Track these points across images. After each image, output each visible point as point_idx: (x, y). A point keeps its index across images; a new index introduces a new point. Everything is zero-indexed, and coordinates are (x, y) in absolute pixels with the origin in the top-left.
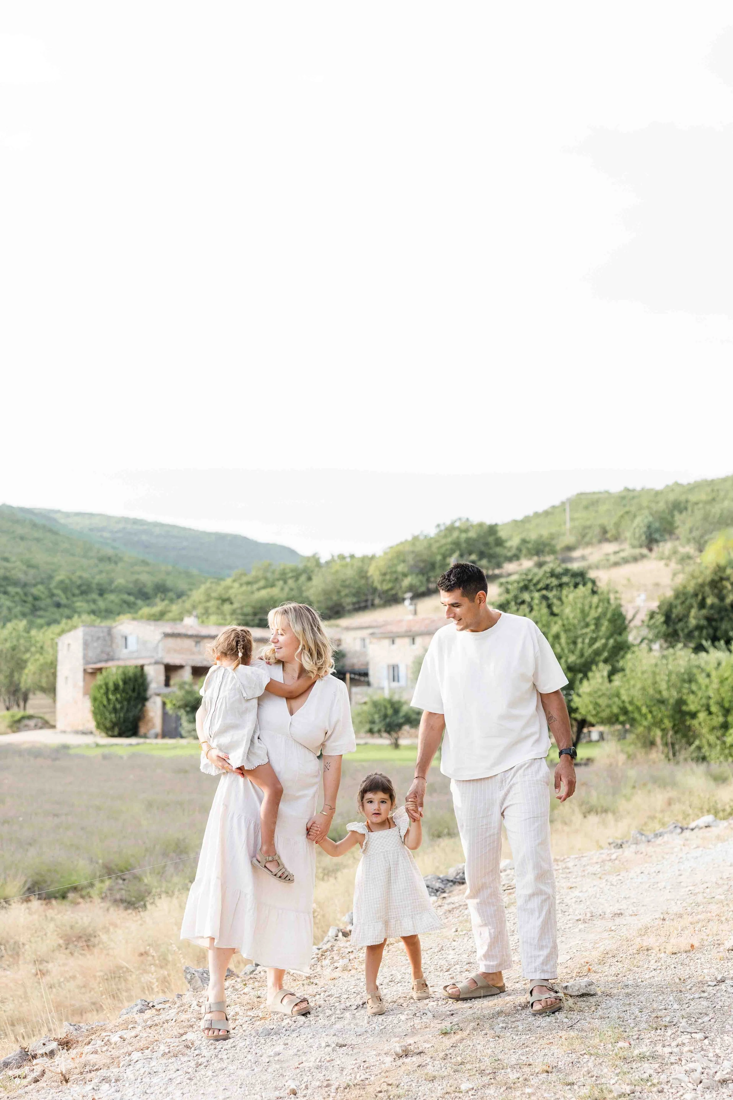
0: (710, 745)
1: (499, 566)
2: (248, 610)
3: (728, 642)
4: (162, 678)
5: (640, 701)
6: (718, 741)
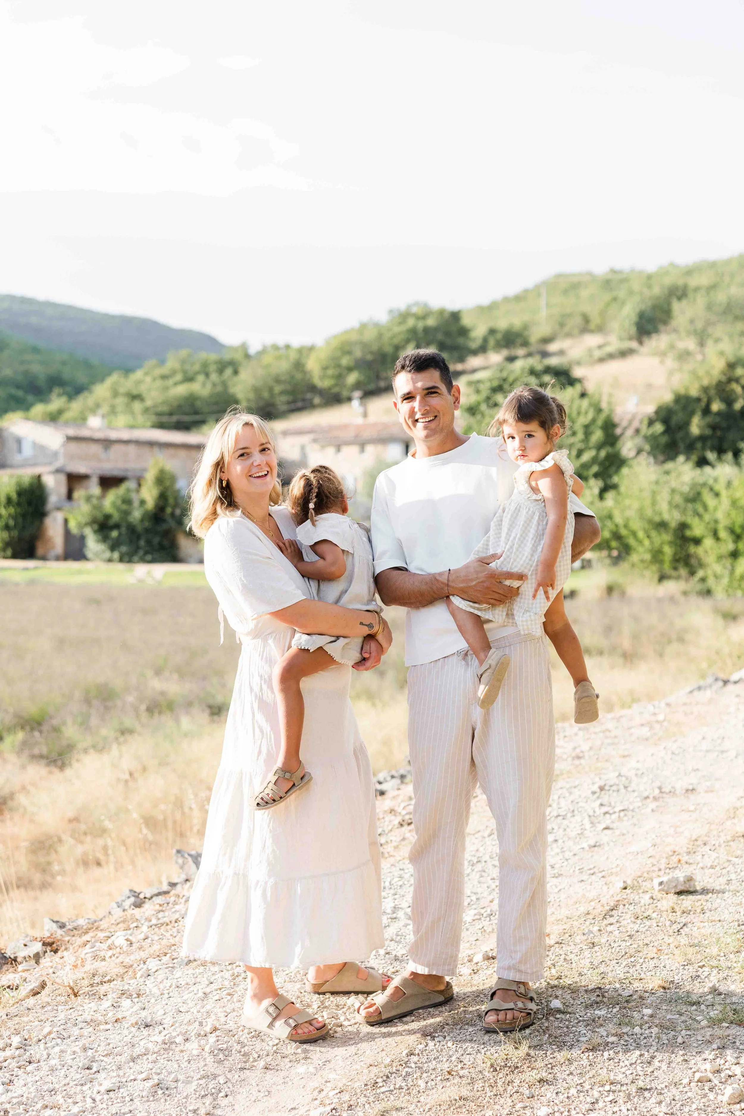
0: (716, 576)
1: (463, 359)
2: (164, 409)
3: (736, 454)
4: (63, 490)
5: (636, 525)
6: (727, 573)
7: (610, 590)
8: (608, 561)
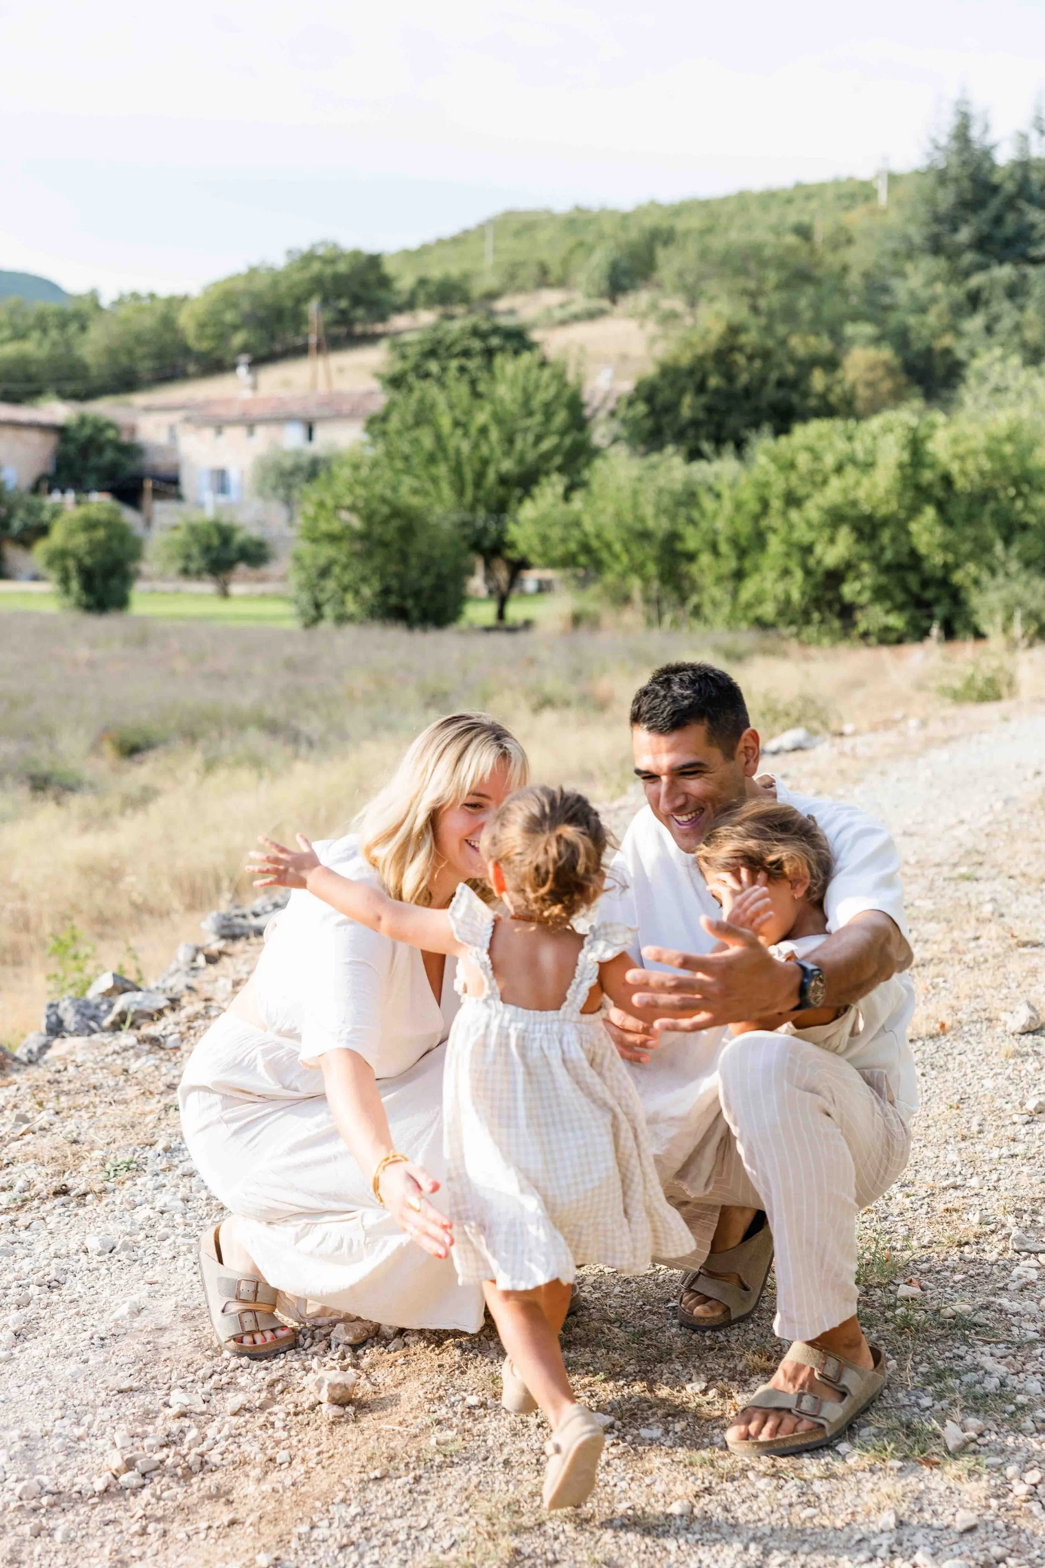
0: (715, 604)
1: (382, 318)
3: (739, 446)
5: (611, 534)
6: (727, 598)
7: (577, 619)
8: (573, 583)
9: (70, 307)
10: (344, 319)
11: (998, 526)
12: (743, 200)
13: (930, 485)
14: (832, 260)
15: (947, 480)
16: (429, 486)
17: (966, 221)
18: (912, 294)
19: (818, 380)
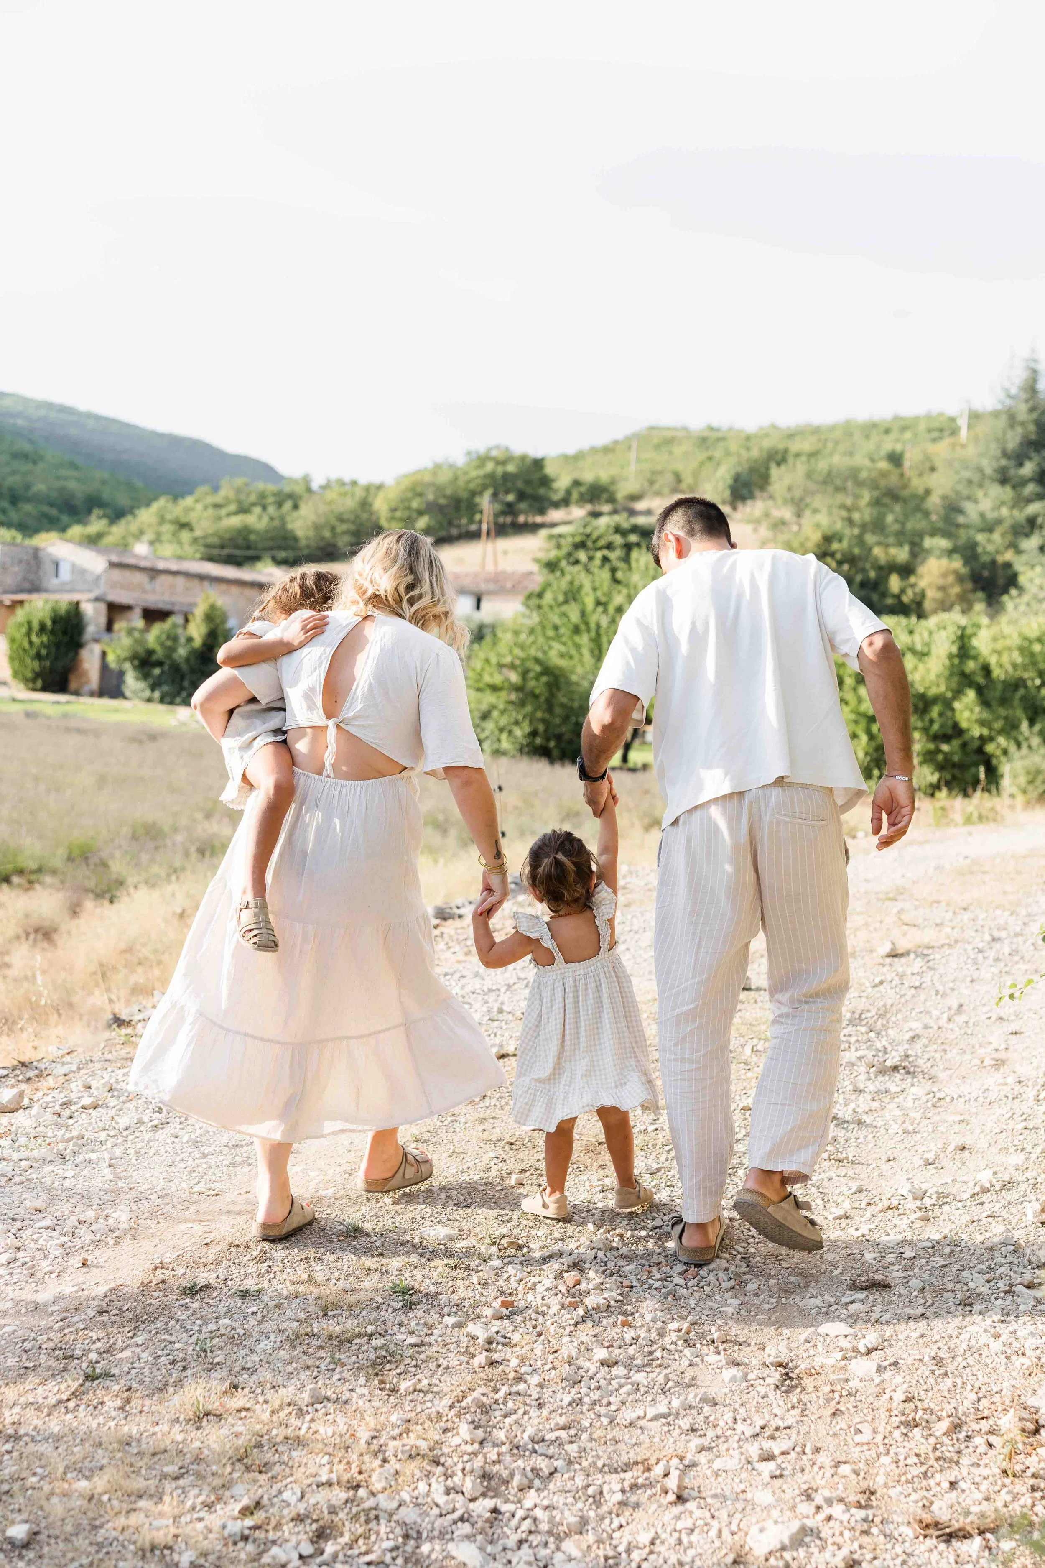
1: (542, 511)
2: (215, 540)
4: (103, 620)
9: (287, 489)
10: (510, 509)
11: (1025, 709)
12: (848, 429)
13: (973, 673)
14: (917, 484)
15: (986, 670)
16: (573, 652)
17: (1030, 459)
18: (982, 515)
19: (894, 583)
